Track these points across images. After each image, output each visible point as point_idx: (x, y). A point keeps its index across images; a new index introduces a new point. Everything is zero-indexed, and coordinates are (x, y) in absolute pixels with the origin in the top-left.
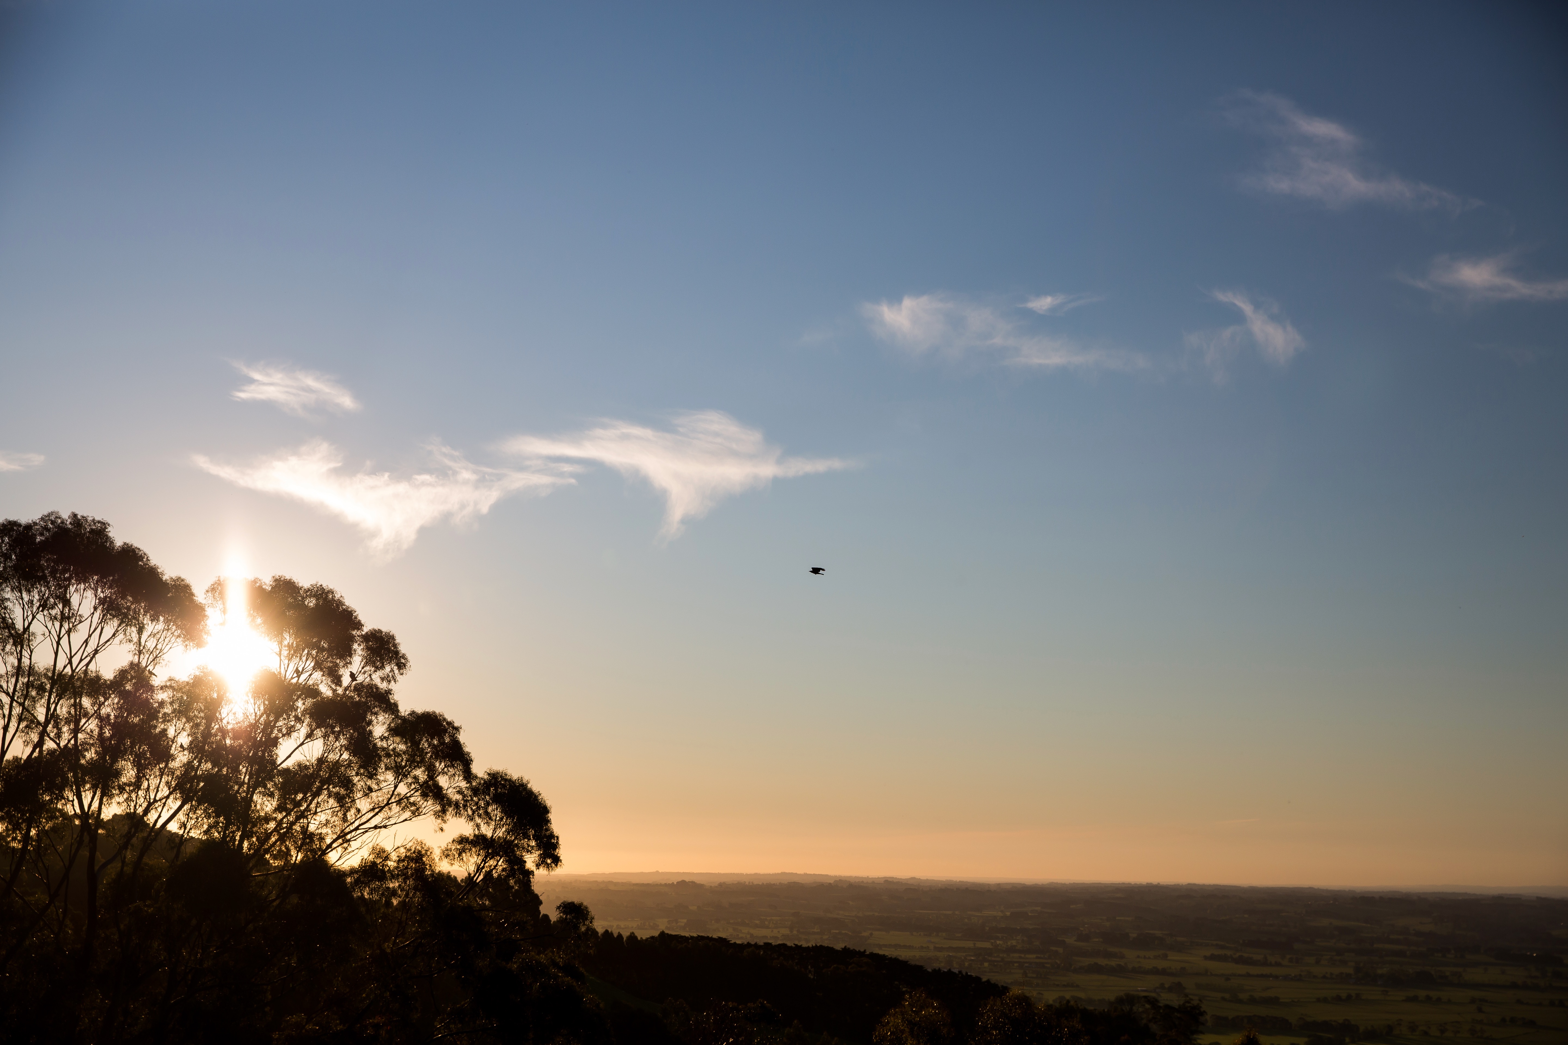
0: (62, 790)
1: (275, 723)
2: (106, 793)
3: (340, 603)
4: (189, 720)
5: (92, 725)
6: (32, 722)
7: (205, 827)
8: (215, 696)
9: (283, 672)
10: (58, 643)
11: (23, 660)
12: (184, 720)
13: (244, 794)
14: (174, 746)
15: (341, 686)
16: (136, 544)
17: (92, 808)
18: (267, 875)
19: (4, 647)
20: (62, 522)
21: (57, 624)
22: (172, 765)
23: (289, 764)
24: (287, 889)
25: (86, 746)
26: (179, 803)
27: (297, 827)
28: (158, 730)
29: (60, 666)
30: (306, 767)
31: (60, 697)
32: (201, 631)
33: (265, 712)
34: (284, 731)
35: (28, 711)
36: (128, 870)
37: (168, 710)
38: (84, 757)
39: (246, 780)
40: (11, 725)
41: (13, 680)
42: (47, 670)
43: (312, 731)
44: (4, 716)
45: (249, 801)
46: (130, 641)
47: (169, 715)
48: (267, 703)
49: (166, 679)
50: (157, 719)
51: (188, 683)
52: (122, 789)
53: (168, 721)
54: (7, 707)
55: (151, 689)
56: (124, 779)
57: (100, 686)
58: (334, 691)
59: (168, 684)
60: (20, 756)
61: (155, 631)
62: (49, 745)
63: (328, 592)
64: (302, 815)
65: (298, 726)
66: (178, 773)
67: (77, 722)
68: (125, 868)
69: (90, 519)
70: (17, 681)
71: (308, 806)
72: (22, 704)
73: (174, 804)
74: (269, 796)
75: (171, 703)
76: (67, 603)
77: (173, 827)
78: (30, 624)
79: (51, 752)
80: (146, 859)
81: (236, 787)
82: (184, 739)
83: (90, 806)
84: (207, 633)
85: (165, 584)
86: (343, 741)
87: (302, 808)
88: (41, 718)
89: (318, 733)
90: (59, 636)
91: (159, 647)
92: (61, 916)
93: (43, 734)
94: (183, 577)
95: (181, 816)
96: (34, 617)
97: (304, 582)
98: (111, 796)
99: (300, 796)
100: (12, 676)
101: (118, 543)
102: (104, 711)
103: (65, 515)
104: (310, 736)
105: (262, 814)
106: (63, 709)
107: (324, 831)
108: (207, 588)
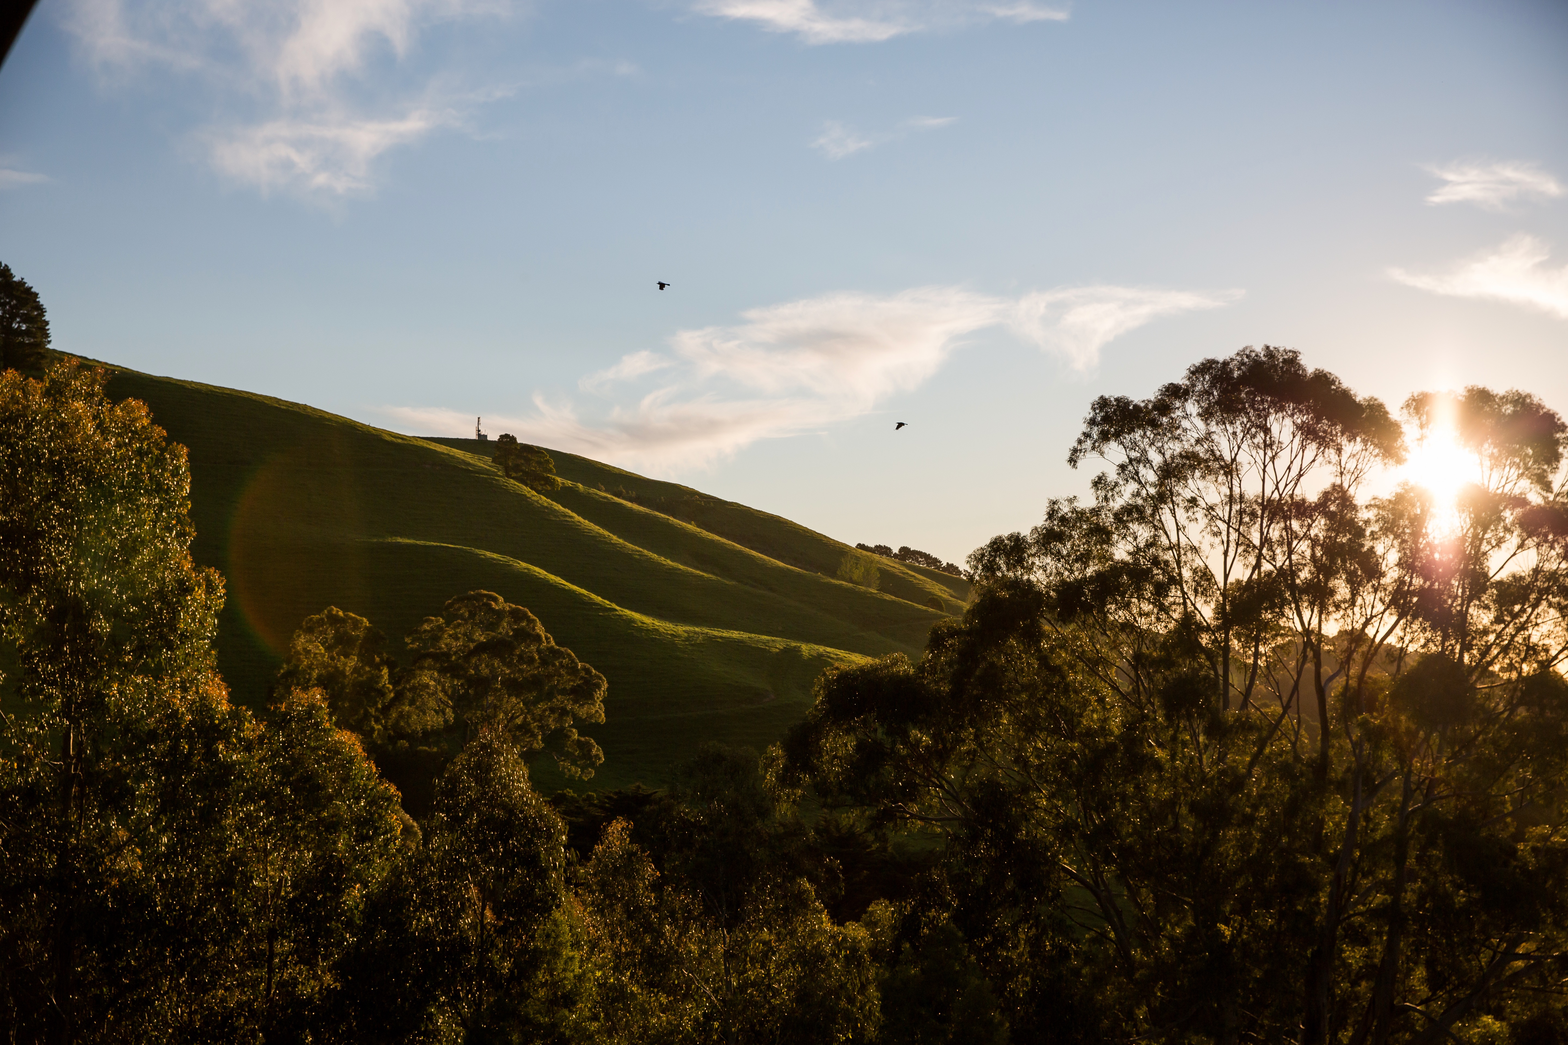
0: (1281, 608)
1: (1483, 535)
2: (1323, 610)
3: (1540, 407)
4: (1396, 536)
5: (1303, 547)
6: (1248, 546)
7: (1422, 641)
8: (1418, 511)
9: (1486, 483)
10: (1264, 471)
11: (1234, 489)
12: (1392, 537)
13: (1459, 608)
14: (1384, 563)
15: (1552, 492)
16: (1327, 368)
17: (1312, 626)
18: (1491, 687)
19: (1217, 478)
20: (1257, 356)
21: (1261, 452)
22: (1383, 581)
23: (1503, 575)
24: (1514, 702)
25: (1301, 566)
26: (1395, 618)
27: (1519, 639)
28: (1365, 549)
29: (1268, 493)
30: (1522, 578)
31: (1271, 521)
32: (1399, 448)
33: (1472, 526)
34: (1494, 543)
35: (1244, 536)
36: (1353, 683)
37: (1375, 528)
38: (1299, 577)
39: (1460, 594)
40: (1230, 549)
41: (1227, 508)
42: (1258, 497)
43: (1523, 541)
44: (1223, 542)
45: (1463, 615)
46: (1330, 462)
47: (1376, 533)
48: (1473, 516)
49: (1370, 498)
50: (1364, 536)
51: (1390, 501)
52: (1337, 607)
53: (1377, 539)
54: (1224, 533)
55: (1354, 508)
56: (1338, 597)
57: (1305, 509)
58: (1545, 498)
59: (1373, 503)
60: (1241, 579)
61: (1354, 452)
62: (1266, 567)
63: (1526, 396)
64: (1523, 627)
65: (1508, 536)
66: (1390, 588)
67: (1289, 544)
68: (1350, 682)
69: (1281, 349)
70: (1231, 510)
71: (1529, 617)
72: (1238, 530)
73: (1390, 619)
74: (1484, 608)
75: (1377, 521)
76: (1267, 431)
77: (1392, 640)
78: (1236, 455)
79: (1269, 574)
80: (1368, 673)
81: (1450, 601)
82: (1393, 557)
83: (1309, 624)
84: (1406, 450)
85: (1359, 406)
86: (1558, 549)
87: (1522, 620)
88: (1257, 542)
89: (1530, 542)
90: (1264, 464)
91: (1359, 467)
92: (1296, 726)
93: (1259, 557)
94: (1376, 397)
95: (1398, 631)
96: (1239, 447)
97: (1499, 388)
98: (1328, 614)
99: (1517, 608)
100: (1226, 504)
101: (1310, 370)
102: (1313, 533)
103: (1259, 348)
104: (1521, 546)
105: (1481, 627)
106: (1275, 532)
107: (1547, 641)
108: (1401, 405)
